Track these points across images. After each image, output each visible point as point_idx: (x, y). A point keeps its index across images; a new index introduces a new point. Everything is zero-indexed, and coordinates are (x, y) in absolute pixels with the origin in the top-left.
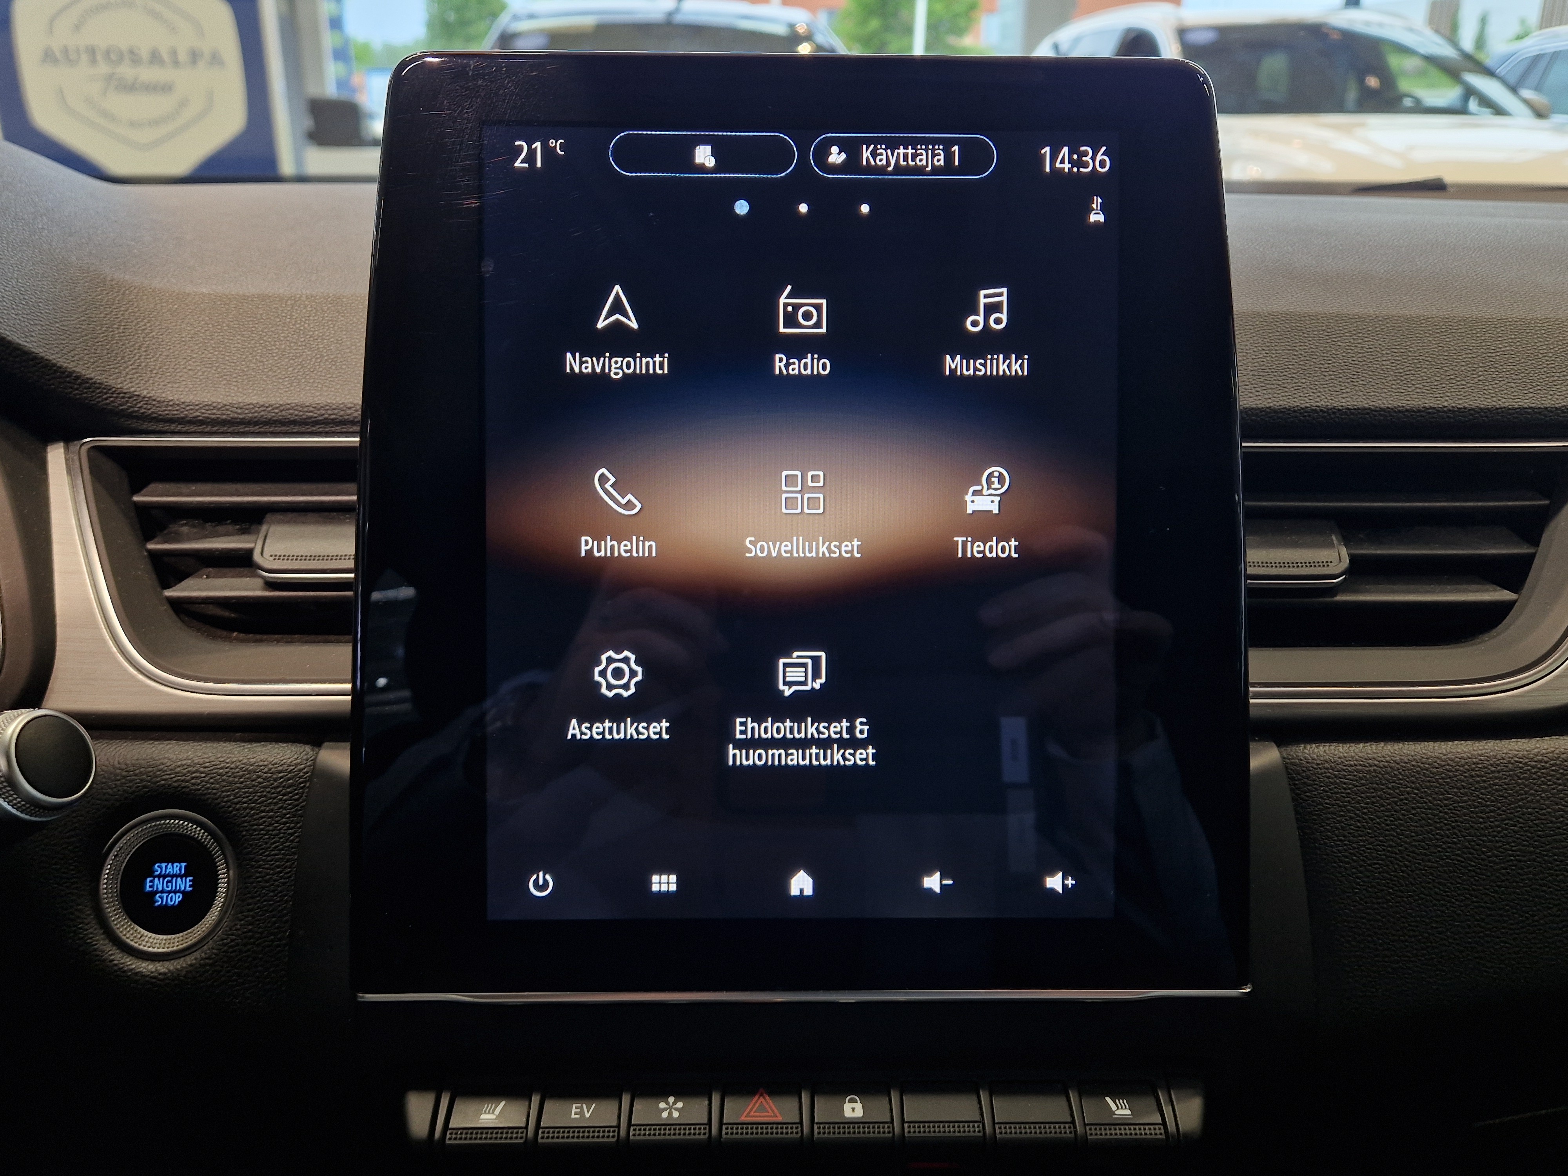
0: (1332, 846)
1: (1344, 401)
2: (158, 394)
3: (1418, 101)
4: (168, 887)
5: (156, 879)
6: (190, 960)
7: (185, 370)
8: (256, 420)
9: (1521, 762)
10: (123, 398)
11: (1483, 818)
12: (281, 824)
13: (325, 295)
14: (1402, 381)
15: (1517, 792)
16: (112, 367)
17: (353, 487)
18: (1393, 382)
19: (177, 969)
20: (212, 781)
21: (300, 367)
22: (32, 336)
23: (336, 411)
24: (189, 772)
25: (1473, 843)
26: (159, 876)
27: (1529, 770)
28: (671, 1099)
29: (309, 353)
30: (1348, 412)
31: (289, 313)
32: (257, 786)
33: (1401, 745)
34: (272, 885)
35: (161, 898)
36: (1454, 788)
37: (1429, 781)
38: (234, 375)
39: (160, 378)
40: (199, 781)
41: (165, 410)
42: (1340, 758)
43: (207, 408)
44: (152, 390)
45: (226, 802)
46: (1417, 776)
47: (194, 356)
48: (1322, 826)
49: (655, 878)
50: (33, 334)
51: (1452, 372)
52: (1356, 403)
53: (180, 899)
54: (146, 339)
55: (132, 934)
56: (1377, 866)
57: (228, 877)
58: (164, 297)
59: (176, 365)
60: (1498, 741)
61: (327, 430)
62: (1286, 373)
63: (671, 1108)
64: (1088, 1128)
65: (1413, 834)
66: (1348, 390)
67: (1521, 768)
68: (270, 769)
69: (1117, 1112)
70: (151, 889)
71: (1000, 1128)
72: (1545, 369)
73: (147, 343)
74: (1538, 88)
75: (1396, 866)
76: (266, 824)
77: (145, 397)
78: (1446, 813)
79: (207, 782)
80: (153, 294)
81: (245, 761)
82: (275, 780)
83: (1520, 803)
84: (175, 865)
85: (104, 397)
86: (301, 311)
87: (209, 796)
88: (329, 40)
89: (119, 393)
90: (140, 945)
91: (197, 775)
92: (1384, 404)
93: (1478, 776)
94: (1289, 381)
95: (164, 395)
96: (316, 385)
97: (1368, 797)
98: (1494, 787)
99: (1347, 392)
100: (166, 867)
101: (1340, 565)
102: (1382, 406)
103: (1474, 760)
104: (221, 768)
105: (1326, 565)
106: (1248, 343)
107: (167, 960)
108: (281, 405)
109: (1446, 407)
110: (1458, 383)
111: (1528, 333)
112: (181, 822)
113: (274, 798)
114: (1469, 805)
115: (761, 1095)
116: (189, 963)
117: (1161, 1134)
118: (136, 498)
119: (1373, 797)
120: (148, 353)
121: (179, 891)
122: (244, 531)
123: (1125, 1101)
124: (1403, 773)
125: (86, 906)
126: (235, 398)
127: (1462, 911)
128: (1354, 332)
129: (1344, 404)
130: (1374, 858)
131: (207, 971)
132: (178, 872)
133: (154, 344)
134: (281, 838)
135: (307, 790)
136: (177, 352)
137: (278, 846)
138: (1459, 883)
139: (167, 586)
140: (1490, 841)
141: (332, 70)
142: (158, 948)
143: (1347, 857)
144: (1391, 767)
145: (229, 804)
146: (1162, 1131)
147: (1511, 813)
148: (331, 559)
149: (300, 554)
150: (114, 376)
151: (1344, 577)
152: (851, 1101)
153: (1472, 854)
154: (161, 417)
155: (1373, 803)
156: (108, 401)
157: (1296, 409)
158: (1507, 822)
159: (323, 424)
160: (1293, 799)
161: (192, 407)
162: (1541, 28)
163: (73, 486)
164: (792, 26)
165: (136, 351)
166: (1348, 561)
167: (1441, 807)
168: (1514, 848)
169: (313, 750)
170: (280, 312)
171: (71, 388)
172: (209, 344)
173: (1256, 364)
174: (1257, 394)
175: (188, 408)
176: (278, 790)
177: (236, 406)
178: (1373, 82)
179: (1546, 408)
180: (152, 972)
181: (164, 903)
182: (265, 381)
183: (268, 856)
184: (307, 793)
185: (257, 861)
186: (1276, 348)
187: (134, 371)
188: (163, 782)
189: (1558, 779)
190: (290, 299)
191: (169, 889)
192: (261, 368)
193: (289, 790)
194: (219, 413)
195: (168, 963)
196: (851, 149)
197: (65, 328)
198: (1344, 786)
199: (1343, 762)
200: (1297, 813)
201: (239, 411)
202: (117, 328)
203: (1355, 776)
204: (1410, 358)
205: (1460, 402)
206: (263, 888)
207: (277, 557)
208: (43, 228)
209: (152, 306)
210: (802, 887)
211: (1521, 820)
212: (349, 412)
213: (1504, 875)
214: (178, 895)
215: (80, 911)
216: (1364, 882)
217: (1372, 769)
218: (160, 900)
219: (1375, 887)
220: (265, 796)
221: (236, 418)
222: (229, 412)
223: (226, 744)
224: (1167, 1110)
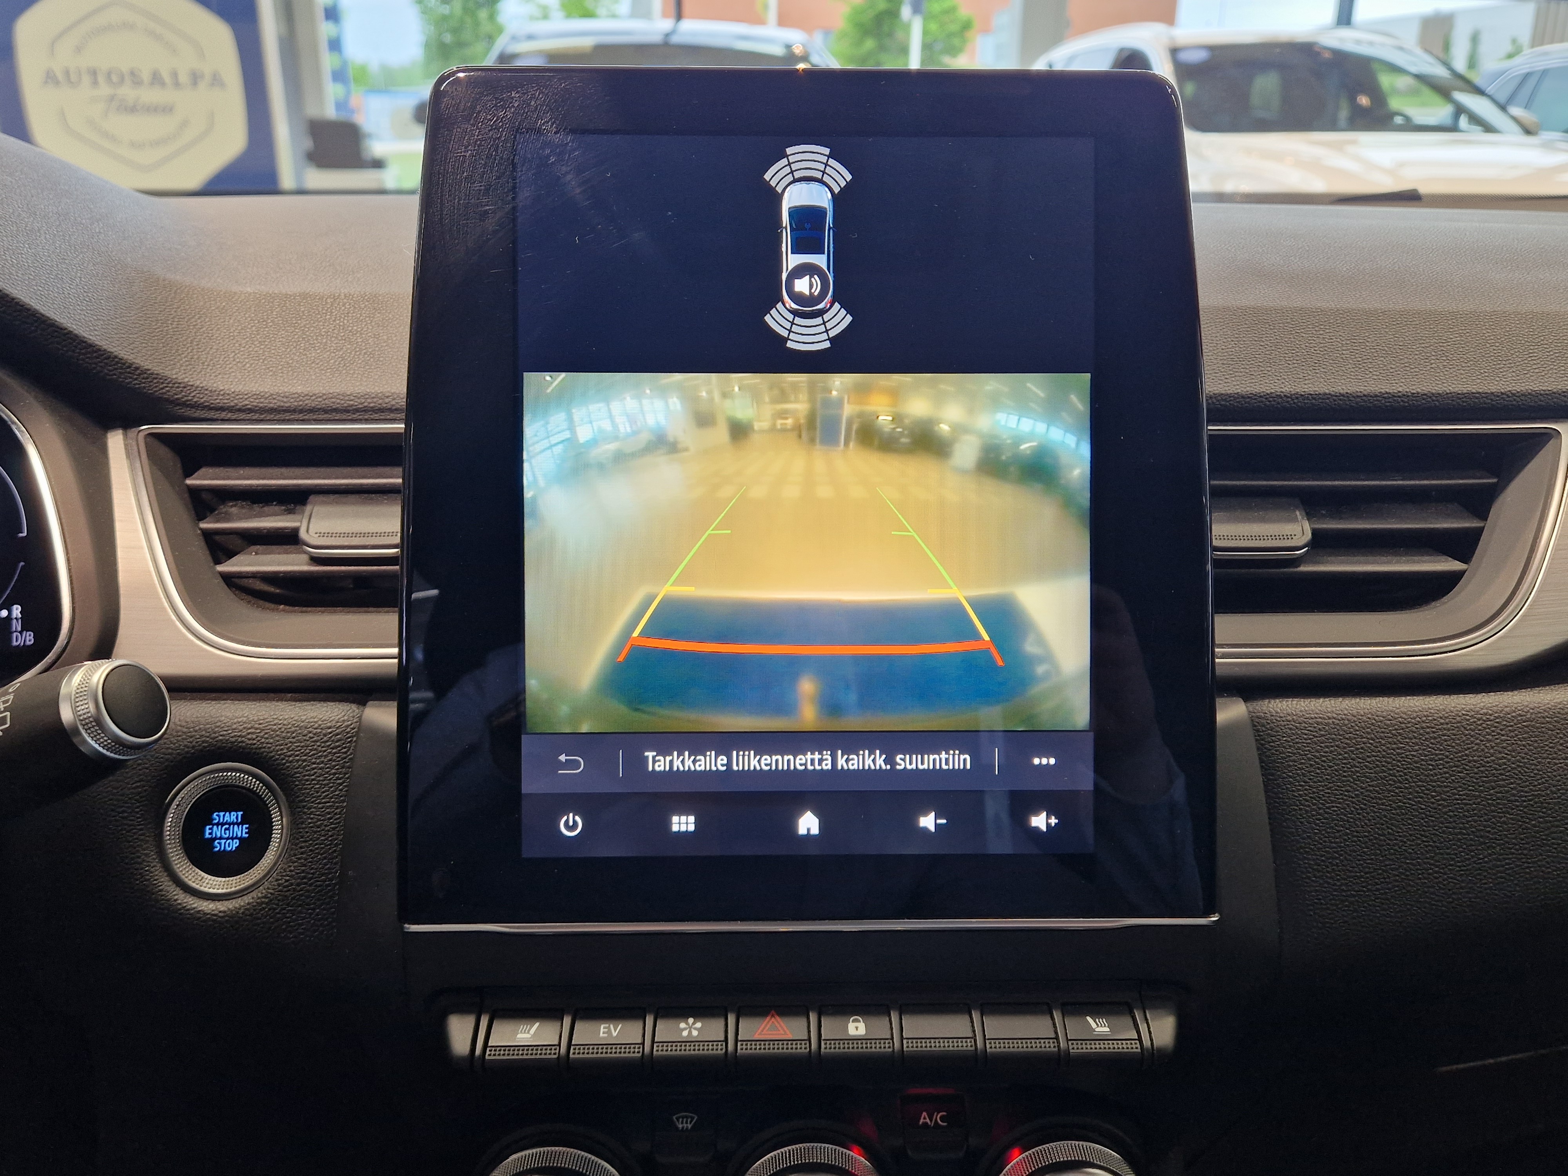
0: (1293, 791)
1: (1306, 387)
2: (210, 384)
3: (1407, 119)
4: (225, 834)
5: (215, 827)
6: (247, 899)
7: (234, 363)
8: (301, 408)
9: (1467, 715)
10: (178, 387)
11: (1432, 765)
12: (330, 775)
13: (362, 293)
14: (1360, 368)
15: (1463, 742)
16: (167, 359)
17: (399, 470)
18: (1353, 370)
19: (236, 908)
20: (266, 736)
21: (340, 359)
22: (96, 330)
23: (375, 400)
24: (244, 728)
25: (1423, 788)
26: (218, 824)
27: (1475, 722)
28: (691, 1020)
29: (349, 346)
30: (1310, 397)
31: (329, 310)
32: (308, 741)
33: (1358, 700)
34: (323, 830)
35: (220, 844)
36: (1406, 738)
37: (1383, 732)
38: (280, 367)
39: (211, 370)
40: (254, 736)
41: (216, 399)
42: (1301, 711)
43: (255, 397)
44: (205, 380)
45: (279, 755)
46: (1373, 727)
47: (242, 349)
48: (1284, 773)
49: (675, 819)
50: (96, 328)
51: (1406, 360)
52: (1317, 389)
53: (238, 844)
54: (197, 334)
55: (194, 877)
56: (1336, 809)
57: (282, 824)
58: (212, 295)
59: (225, 358)
60: (1447, 696)
61: (366, 417)
62: (1253, 362)
63: (690, 1028)
64: (1070, 1043)
65: (1368, 780)
66: (1310, 377)
67: (1468, 720)
68: (320, 725)
69: (1096, 1030)
70: (210, 836)
71: (990, 1043)
72: (1493, 358)
73: (199, 337)
74: (1527, 106)
75: (1352, 809)
76: (317, 775)
77: (197, 387)
78: (1399, 761)
79: (262, 737)
80: (202, 293)
81: (296, 718)
82: (325, 735)
83: (1466, 752)
84: (232, 813)
85: (161, 386)
86: (340, 308)
87: (263, 750)
88: (328, 61)
89: (174, 384)
90: (201, 886)
91: (253, 730)
92: (1343, 389)
93: (1428, 727)
94: (1256, 369)
95: (215, 385)
96: (356, 376)
97: (1327, 747)
98: (1443, 738)
99: (1309, 379)
100: (224, 816)
101: (1303, 538)
102: (1342, 391)
103: (1425, 713)
104: (275, 725)
105: (1290, 538)
106: (1218, 335)
107: (226, 900)
108: (324, 394)
109: (1400, 392)
110: (1412, 371)
111: (1477, 325)
112: (238, 774)
113: (325, 751)
114: (1420, 754)
115: (773, 1016)
116: (247, 902)
117: (1137, 1048)
118: (189, 482)
119: (1332, 747)
120: (199, 346)
121: (236, 838)
122: (290, 512)
123: (1104, 1020)
124: (1359, 725)
125: (152, 851)
126: (281, 388)
127: (1413, 850)
128: (1317, 324)
129: (1306, 390)
130: (1332, 802)
131: (264, 908)
132: (235, 821)
133: (204, 339)
134: (331, 787)
135: (353, 744)
136: (226, 346)
137: (328, 795)
138: (1411, 825)
139: (218, 562)
140: (1439, 786)
141: (332, 91)
142: (218, 889)
143: (1307, 801)
144: (1348, 720)
145: (282, 756)
146: (1138, 1045)
147: (1459, 761)
148: (372, 536)
149: (343, 531)
150: (170, 367)
151: (1307, 548)
152: (854, 1021)
153: (1422, 798)
154: (212, 406)
155: (1331, 752)
156: (164, 391)
157: (1262, 394)
158: (1454, 769)
159: (362, 411)
160: (1258, 749)
161: (241, 397)
162: (1532, 46)
163: (132, 469)
164: (788, 47)
165: (189, 345)
166: (1310, 535)
167: (1394, 755)
168: (1461, 793)
169: (358, 709)
170: (320, 309)
171: (131, 378)
172: (255, 339)
173: (1226, 354)
174: (1226, 381)
175: (237, 397)
176: (328, 744)
177: (282, 395)
178: (1364, 101)
179: (1492, 393)
180: (213, 911)
181: (222, 848)
182: (309, 372)
183: (319, 803)
184: (355, 746)
185: (309, 808)
186: (1244, 339)
187: (187, 363)
188: (221, 738)
189: (1501, 730)
190: (329, 297)
191: (227, 836)
192: (304, 360)
193: (337, 744)
194: (267, 401)
195: (227, 902)
197: (124, 323)
198: (1305, 736)
199: (1303, 715)
200: (1261, 761)
201: (285, 400)
202: (171, 324)
203: (1315, 727)
204: (1367, 348)
205: (1414, 387)
206: (315, 832)
207: (322, 534)
208: (100, 232)
209: (202, 303)
210: (809, 827)
211: (1467, 767)
212: (387, 400)
213: (1451, 817)
214: (235, 841)
215: (146, 855)
216: (1323, 823)
217: (1330, 721)
218: (218, 845)
219: (1332, 827)
220: (316, 749)
221: (282, 407)
222: (276, 401)
223: (279, 703)
224: (1143, 1028)
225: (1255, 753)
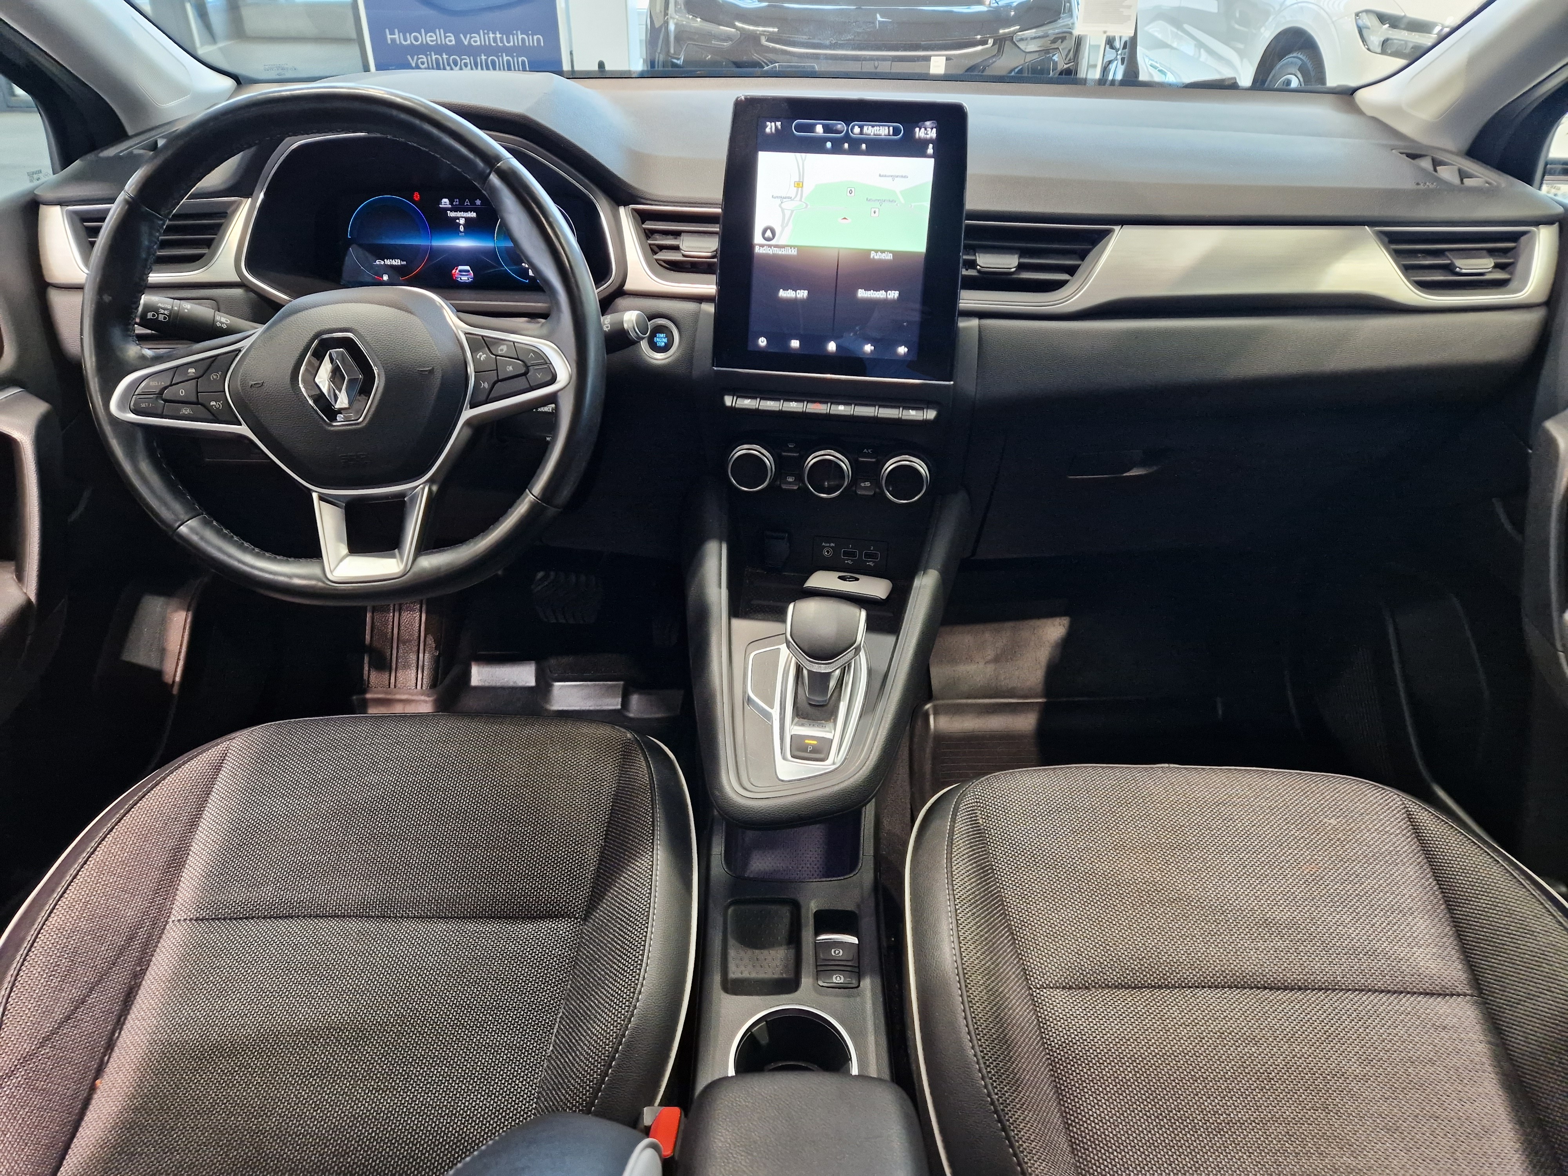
5: (658, 339)
7: (658, 185)
8: (681, 202)
10: (643, 193)
17: (718, 225)
19: (665, 362)
20: (673, 311)
23: (710, 200)
32: (685, 314)
39: (651, 187)
40: (670, 311)
41: (653, 197)
43: (666, 197)
44: (650, 190)
45: (677, 318)
53: (664, 344)
55: (652, 354)
57: (677, 339)
59: (656, 182)
61: (706, 206)
63: (793, 404)
64: (903, 416)
68: (689, 309)
69: (912, 413)
70: (657, 342)
77: (647, 193)
80: (647, 156)
81: (681, 307)
82: (692, 313)
85: (636, 192)
87: (673, 316)
89: (640, 191)
90: (654, 357)
95: (654, 192)
101: (1014, 265)
104: (675, 308)
107: (663, 360)
108: (688, 197)
112: (667, 322)
116: (668, 360)
117: (915, 419)
118: (645, 226)
120: (648, 178)
122: (676, 239)
126: (675, 194)
131: (673, 362)
132: (664, 337)
135: (698, 317)
136: (656, 177)
139: (656, 255)
142: (660, 357)
148: (706, 249)
149: (695, 246)
151: (1016, 269)
152: (841, 406)
159: (700, 204)
160: (979, 334)
161: (661, 197)
163: (628, 220)
166: (1018, 264)
169: (702, 305)
171: (627, 188)
177: (674, 197)
180: (659, 364)
181: (661, 345)
185: (686, 334)
188: (661, 311)
191: (662, 341)
193: (695, 317)
194: (669, 199)
196: (861, 127)
206: (686, 339)
207: (687, 247)
210: (832, 347)
212: (715, 201)
220: (687, 317)
221: (675, 201)
223: (676, 302)
225: (977, 333)
